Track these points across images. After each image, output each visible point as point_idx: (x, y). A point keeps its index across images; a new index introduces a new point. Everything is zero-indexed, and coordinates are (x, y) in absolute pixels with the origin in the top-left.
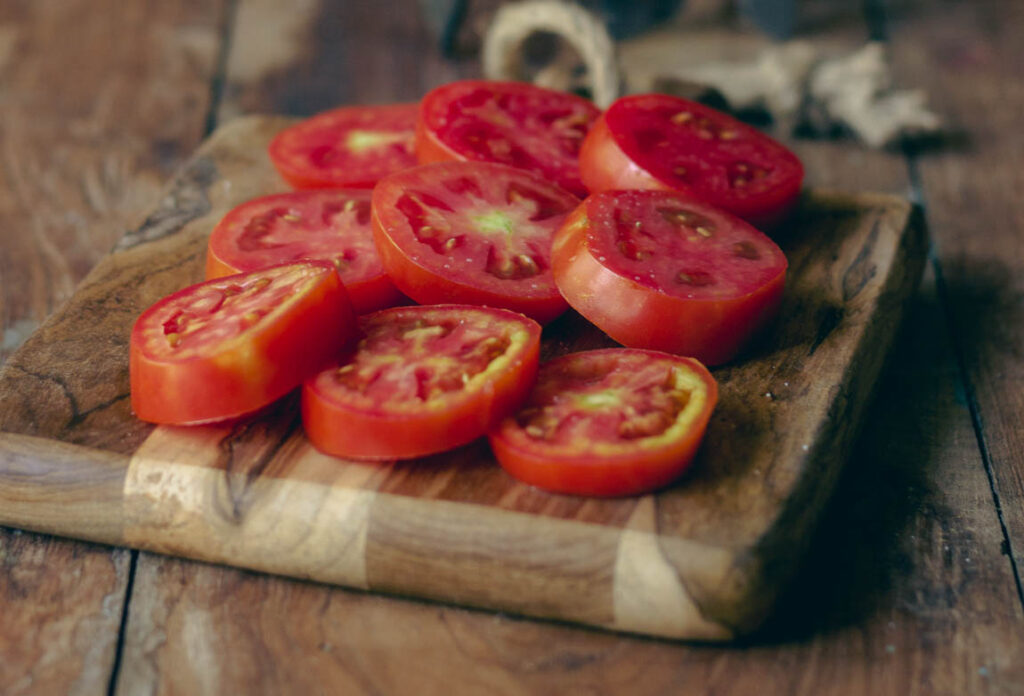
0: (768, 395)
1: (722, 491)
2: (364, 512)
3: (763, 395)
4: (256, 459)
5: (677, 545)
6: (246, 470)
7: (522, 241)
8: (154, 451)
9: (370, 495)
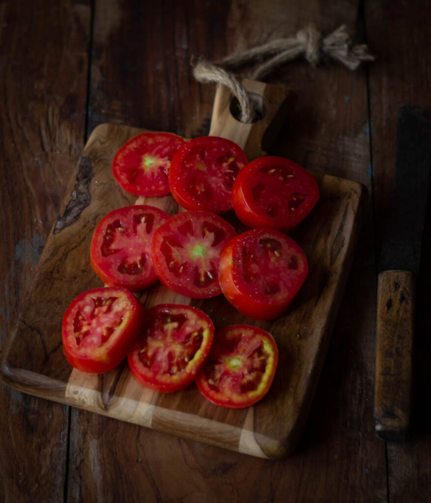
0: (298, 336)
1: (278, 403)
2: (151, 413)
3: (296, 335)
4: (112, 384)
5: (261, 437)
6: (108, 391)
7: (208, 261)
8: (75, 379)
9: (152, 407)
